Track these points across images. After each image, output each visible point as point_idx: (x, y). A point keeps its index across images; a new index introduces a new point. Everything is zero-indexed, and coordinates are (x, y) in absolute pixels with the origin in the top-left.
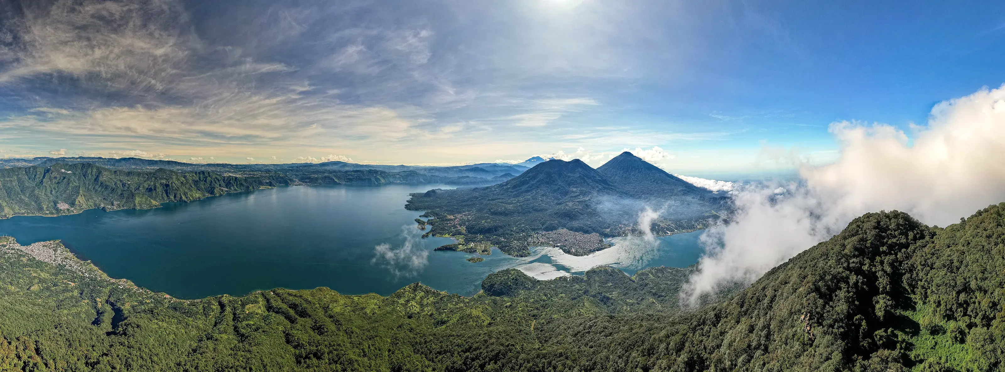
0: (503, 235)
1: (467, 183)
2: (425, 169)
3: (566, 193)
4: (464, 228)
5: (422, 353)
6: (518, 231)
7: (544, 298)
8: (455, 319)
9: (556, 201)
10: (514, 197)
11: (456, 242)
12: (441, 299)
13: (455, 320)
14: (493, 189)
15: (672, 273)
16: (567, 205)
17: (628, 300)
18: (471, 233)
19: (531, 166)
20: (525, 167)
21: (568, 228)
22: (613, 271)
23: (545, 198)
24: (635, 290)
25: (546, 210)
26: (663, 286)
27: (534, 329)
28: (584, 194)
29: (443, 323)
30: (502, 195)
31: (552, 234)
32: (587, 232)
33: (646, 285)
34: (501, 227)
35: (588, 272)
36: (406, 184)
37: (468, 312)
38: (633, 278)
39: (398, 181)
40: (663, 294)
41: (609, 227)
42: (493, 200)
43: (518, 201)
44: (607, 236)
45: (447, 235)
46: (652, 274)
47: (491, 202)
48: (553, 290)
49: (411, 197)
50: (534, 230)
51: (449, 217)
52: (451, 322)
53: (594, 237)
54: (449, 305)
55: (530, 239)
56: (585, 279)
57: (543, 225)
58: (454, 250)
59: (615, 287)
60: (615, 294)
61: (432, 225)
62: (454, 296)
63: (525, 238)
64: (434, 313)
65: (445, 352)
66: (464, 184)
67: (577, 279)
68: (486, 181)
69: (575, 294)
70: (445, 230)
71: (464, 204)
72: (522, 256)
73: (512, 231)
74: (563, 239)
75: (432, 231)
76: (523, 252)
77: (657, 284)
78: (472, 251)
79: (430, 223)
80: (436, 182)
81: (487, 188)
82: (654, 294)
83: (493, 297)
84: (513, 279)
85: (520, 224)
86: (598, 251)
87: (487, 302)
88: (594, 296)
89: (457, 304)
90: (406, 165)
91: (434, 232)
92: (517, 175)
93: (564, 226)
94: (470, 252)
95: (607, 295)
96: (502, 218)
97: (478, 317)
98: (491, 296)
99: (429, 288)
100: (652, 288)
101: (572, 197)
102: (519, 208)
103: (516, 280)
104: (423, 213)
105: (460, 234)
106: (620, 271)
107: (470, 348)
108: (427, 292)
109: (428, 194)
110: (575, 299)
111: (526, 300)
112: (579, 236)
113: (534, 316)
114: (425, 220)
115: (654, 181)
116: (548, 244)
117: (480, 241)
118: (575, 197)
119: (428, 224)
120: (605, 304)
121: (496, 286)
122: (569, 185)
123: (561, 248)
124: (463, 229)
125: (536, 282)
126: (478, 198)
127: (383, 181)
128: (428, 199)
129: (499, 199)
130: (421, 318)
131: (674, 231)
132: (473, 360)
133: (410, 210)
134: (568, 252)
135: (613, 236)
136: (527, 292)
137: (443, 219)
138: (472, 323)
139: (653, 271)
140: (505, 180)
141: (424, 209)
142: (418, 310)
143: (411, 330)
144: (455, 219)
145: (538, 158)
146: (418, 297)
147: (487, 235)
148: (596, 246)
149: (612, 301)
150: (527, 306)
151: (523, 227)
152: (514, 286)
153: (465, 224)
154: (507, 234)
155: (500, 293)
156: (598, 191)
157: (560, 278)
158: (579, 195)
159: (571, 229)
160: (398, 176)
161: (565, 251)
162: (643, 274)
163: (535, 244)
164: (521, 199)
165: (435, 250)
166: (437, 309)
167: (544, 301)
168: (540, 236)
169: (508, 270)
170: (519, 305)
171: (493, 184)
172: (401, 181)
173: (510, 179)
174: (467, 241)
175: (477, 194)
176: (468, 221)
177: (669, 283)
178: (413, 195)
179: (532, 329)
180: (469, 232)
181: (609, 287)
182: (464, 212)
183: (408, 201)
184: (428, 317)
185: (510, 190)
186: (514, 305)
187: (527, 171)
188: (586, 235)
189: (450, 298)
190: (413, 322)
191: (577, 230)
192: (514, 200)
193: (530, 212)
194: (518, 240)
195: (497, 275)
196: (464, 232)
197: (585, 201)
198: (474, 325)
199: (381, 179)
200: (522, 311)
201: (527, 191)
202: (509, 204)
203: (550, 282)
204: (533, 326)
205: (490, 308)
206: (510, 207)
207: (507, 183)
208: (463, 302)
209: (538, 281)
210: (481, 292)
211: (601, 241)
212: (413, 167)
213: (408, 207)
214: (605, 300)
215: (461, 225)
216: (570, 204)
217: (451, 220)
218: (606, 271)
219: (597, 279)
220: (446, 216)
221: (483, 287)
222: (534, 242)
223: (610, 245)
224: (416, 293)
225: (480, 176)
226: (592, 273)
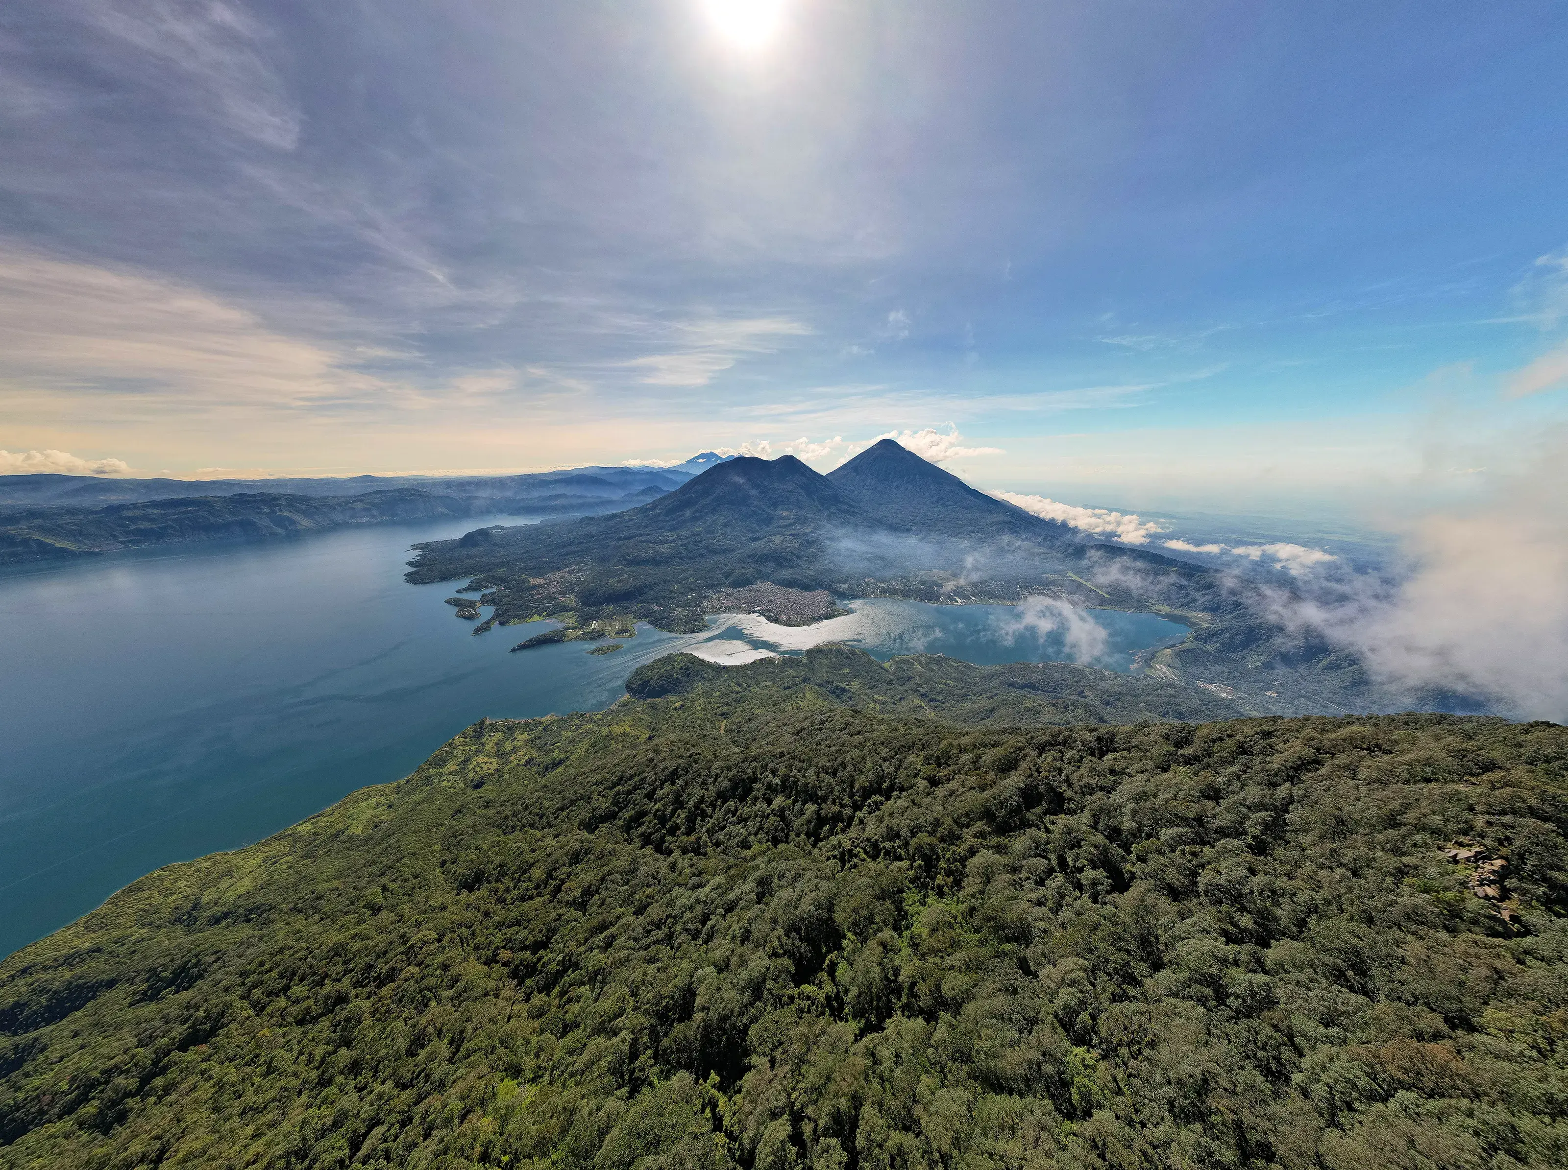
0: (656, 599)
1: (565, 509)
2: (449, 484)
3: (769, 521)
4: (572, 597)
5: (524, 826)
6: (682, 590)
7: (737, 688)
8: (582, 748)
9: (749, 535)
10: (669, 531)
11: (560, 626)
12: (544, 729)
13: (582, 752)
14: (627, 518)
15: (957, 668)
16: (770, 541)
17: (876, 696)
18: (589, 605)
19: (698, 471)
20: (687, 473)
21: (773, 582)
22: (852, 652)
23: (728, 529)
24: (890, 682)
25: (733, 551)
26: (939, 687)
27: (726, 731)
28: (804, 521)
29: (556, 764)
30: (646, 527)
31: (744, 592)
32: (806, 588)
33: (910, 679)
34: (649, 586)
35: (809, 652)
36: (394, 524)
37: (605, 731)
38: (886, 665)
39: (366, 519)
40: (939, 698)
41: (846, 582)
42: (626, 538)
43: (679, 538)
44: (843, 596)
45: (536, 618)
46: (920, 664)
47: (625, 542)
48: (750, 678)
49: (418, 552)
50: (712, 586)
51: (534, 581)
52: (573, 758)
53: (821, 596)
54: (563, 733)
55: (705, 603)
56: (805, 661)
57: (727, 577)
58: (558, 641)
59: (855, 676)
60: (855, 685)
61: (495, 604)
62: (571, 717)
63: (697, 602)
64: (535, 755)
65: (573, 803)
66: (555, 509)
67: (791, 660)
68: (609, 502)
69: (787, 682)
70: (528, 608)
71: (564, 550)
72: (693, 632)
73: (671, 591)
74: (766, 600)
75: (496, 616)
76: (694, 625)
77: (928, 681)
78: (595, 636)
79: (485, 601)
80: (486, 511)
81: (614, 516)
82: (922, 695)
83: (649, 700)
84: (681, 668)
85: (686, 579)
86: (826, 618)
87: (639, 709)
88: (820, 685)
89: (579, 727)
90: (377, 475)
91: (503, 618)
92: (673, 489)
93: (764, 577)
94: (591, 639)
95: (843, 685)
96: (651, 570)
97: (625, 734)
98: (645, 699)
99: (512, 720)
100: (920, 685)
101: (779, 527)
102: (681, 549)
103: (687, 669)
104: (465, 583)
105: (565, 609)
106: (864, 652)
107: (621, 778)
108: (510, 729)
109: (469, 540)
110: (788, 688)
111: (708, 694)
112: (794, 594)
113: (722, 715)
114: (475, 596)
115: (938, 502)
116: (738, 609)
117: (610, 617)
118: (785, 526)
119: (483, 603)
120: (838, 697)
121: (653, 682)
122: (775, 505)
123: (761, 613)
124: (571, 600)
125: (720, 670)
126: (592, 537)
127: (305, 522)
128: (473, 551)
129: (641, 535)
130: (506, 776)
131: (969, 598)
132: (629, 793)
133: (424, 583)
134: (775, 620)
135: (854, 597)
136: (707, 684)
137: (522, 588)
138: (614, 745)
139: (923, 660)
140: (649, 499)
141: (466, 573)
142: (495, 766)
143: (487, 804)
144: (548, 585)
145: (711, 456)
146: (489, 747)
147: (624, 604)
148: (824, 611)
149: (849, 695)
150: (710, 702)
151: (692, 583)
152: (684, 679)
153: (572, 591)
154: (664, 598)
155: (662, 691)
156: (829, 516)
157: (762, 660)
158: (794, 524)
159: (777, 583)
160: (359, 505)
161: (769, 619)
162: (903, 661)
163: (716, 610)
164: (684, 533)
165: (514, 650)
166: (540, 749)
167: (737, 693)
168: (724, 596)
169: (670, 657)
170: (696, 704)
171: (625, 508)
172: (374, 516)
173: (659, 496)
174: (585, 620)
175: (593, 529)
176: (579, 582)
177: (951, 683)
178: (425, 547)
179: (722, 731)
180: (585, 604)
181: (845, 675)
182: (566, 566)
183: (410, 564)
184: (520, 769)
185: (661, 518)
186: (688, 704)
187: (692, 480)
188: (805, 594)
189: (564, 723)
190: (489, 791)
191: (790, 584)
192: (671, 536)
193: (702, 556)
194: (685, 605)
195: (652, 666)
196: (574, 604)
197: (805, 534)
198: (620, 746)
199: (296, 517)
200: (703, 710)
201: (694, 519)
202: (662, 543)
203: (745, 667)
204: (723, 727)
205: (646, 717)
206: (664, 549)
207: (655, 505)
208: (591, 720)
209: (725, 667)
210: (626, 696)
211: (833, 604)
212: (406, 479)
213: (412, 578)
214: (839, 693)
215: (563, 594)
216: (777, 539)
217: (541, 586)
218: (839, 652)
219: (824, 661)
220: (525, 581)
221: (629, 688)
222: (713, 607)
223: (849, 612)
224: (484, 740)
225: (592, 494)
226: (815, 653)
